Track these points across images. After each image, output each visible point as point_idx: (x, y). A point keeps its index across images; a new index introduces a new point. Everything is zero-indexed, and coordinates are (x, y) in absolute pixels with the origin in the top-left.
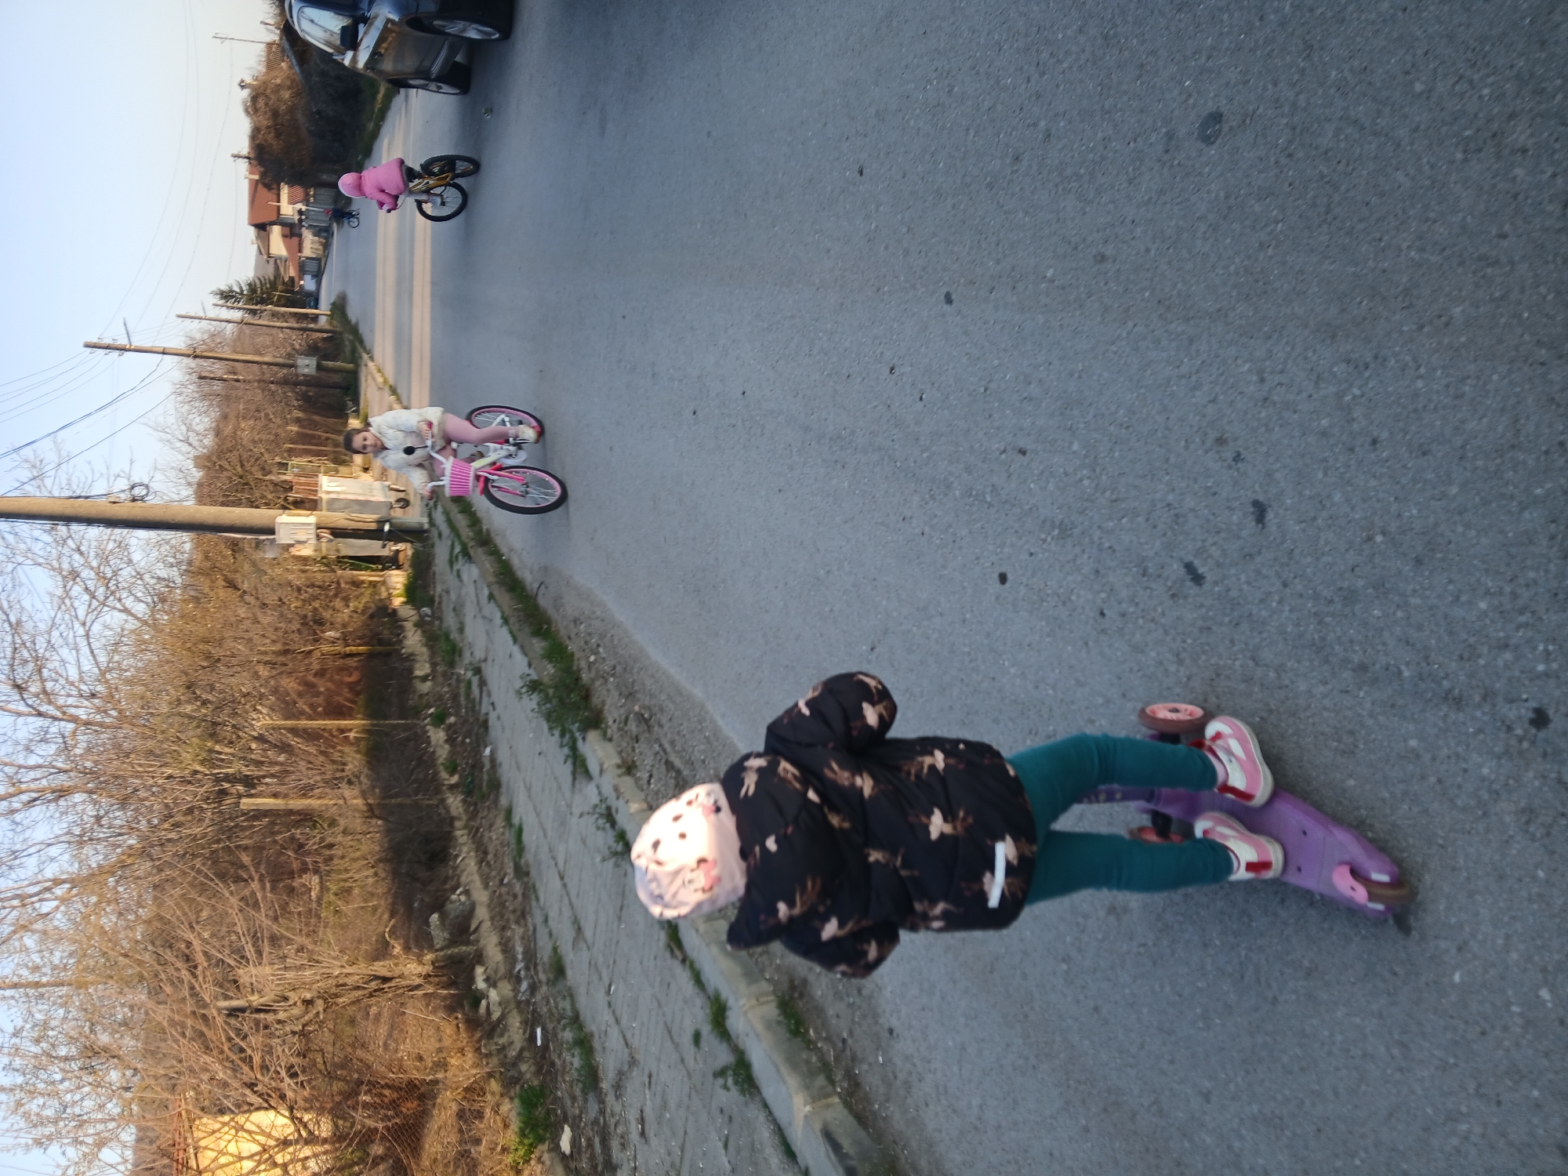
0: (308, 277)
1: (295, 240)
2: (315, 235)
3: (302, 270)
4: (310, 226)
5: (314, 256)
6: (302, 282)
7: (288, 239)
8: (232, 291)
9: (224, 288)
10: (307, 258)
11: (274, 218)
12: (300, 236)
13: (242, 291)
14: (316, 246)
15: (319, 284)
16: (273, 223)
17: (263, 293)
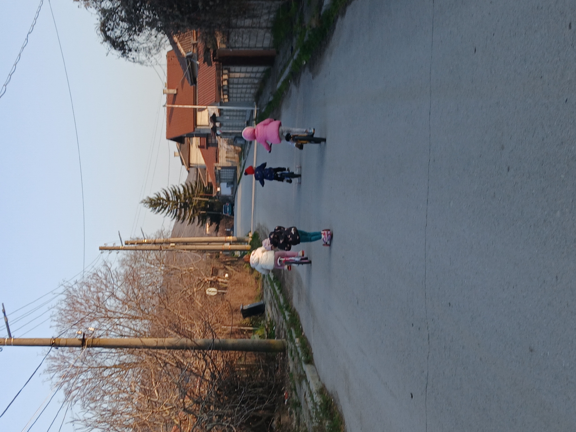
0: (224, 185)
1: (212, 149)
2: (229, 143)
3: (219, 178)
4: (224, 134)
5: (230, 164)
6: (219, 189)
7: (205, 150)
8: (159, 198)
9: (153, 196)
10: (223, 168)
11: (191, 130)
12: (216, 145)
13: (168, 198)
14: (231, 155)
15: (234, 191)
16: (191, 136)
17: (185, 199)
